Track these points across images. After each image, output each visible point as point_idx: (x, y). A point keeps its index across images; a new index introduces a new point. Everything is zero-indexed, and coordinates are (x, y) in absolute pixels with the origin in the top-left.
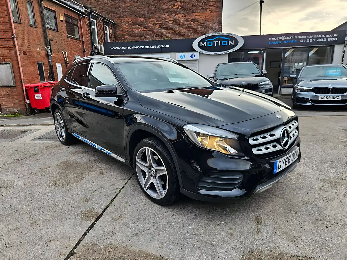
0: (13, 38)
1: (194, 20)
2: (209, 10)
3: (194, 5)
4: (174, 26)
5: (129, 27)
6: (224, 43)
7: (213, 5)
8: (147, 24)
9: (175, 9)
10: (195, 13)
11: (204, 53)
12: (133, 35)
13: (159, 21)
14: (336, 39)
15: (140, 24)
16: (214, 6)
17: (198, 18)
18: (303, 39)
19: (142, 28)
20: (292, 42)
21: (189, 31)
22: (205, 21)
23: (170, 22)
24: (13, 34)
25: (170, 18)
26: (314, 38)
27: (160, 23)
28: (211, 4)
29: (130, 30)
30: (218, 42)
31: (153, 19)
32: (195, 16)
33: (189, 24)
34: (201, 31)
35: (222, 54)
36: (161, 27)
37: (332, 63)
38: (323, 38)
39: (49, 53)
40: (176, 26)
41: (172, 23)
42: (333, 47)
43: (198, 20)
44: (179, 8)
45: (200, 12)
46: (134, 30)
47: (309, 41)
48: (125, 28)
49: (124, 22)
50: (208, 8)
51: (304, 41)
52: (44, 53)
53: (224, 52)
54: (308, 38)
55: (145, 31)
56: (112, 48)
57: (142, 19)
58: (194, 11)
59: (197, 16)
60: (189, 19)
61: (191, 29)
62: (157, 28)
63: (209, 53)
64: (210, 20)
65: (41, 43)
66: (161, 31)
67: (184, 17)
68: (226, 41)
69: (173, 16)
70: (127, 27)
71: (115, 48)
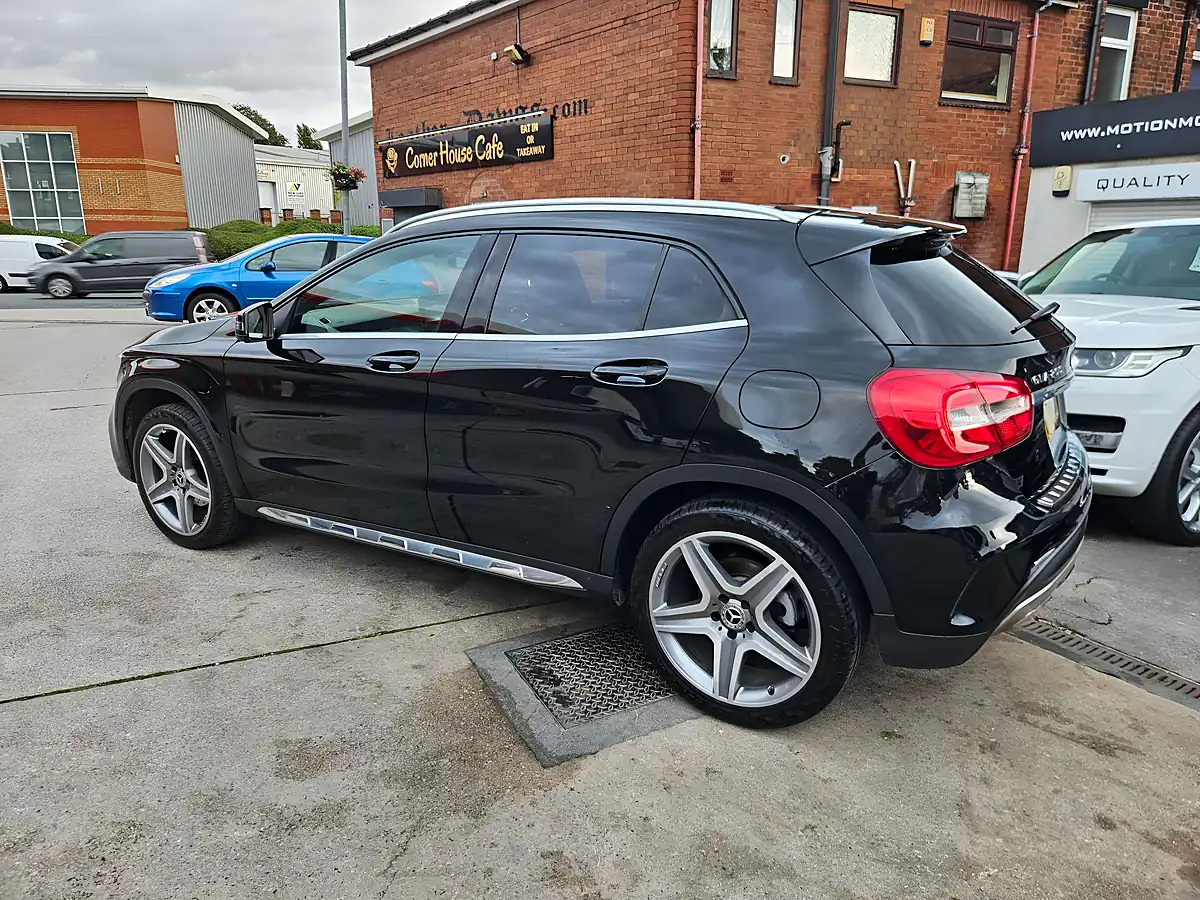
0: (693, 131)
24: (694, 119)
39: (827, 171)
52: (807, 172)
56: (1066, 136)
65: (804, 137)
71: (1080, 134)
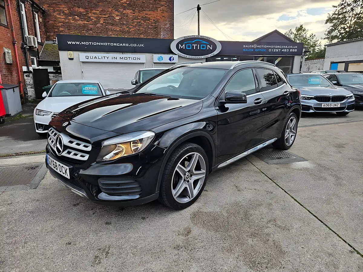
1: (145, 19)
2: (160, 10)
3: (144, 2)
4: (121, 23)
5: (64, 17)
6: (203, 47)
7: (164, 5)
8: (88, 16)
9: (122, 3)
10: (145, 10)
11: (183, 56)
12: (71, 28)
13: (103, 15)
14: (296, 50)
15: (80, 15)
16: (166, 7)
17: (149, 17)
18: (271, 48)
19: (82, 21)
20: (262, 50)
21: (140, 30)
22: (157, 21)
23: (118, 18)
25: (117, 13)
26: (279, 48)
27: (105, 17)
28: (162, 3)
29: (67, 21)
30: (196, 45)
31: (96, 12)
32: (146, 14)
33: (139, 22)
34: (152, 32)
35: (201, 58)
36: (107, 22)
37: (292, 73)
38: (287, 49)
40: (125, 22)
41: (120, 19)
42: (293, 58)
43: (149, 19)
44: (127, 2)
45: (151, 11)
46: (72, 22)
47: (276, 50)
48: (59, 18)
49: (57, 10)
50: (158, 7)
51: (272, 50)
53: (203, 57)
54: (275, 48)
55: (86, 24)
56: (69, 43)
57: (81, 10)
58: (144, 9)
59: (147, 14)
60: (139, 17)
61: (141, 29)
62: (102, 22)
63: (188, 56)
64: (161, 20)
66: (107, 27)
67: (133, 13)
68: (205, 46)
69: (120, 11)
70: (62, 17)
71: (74, 43)
